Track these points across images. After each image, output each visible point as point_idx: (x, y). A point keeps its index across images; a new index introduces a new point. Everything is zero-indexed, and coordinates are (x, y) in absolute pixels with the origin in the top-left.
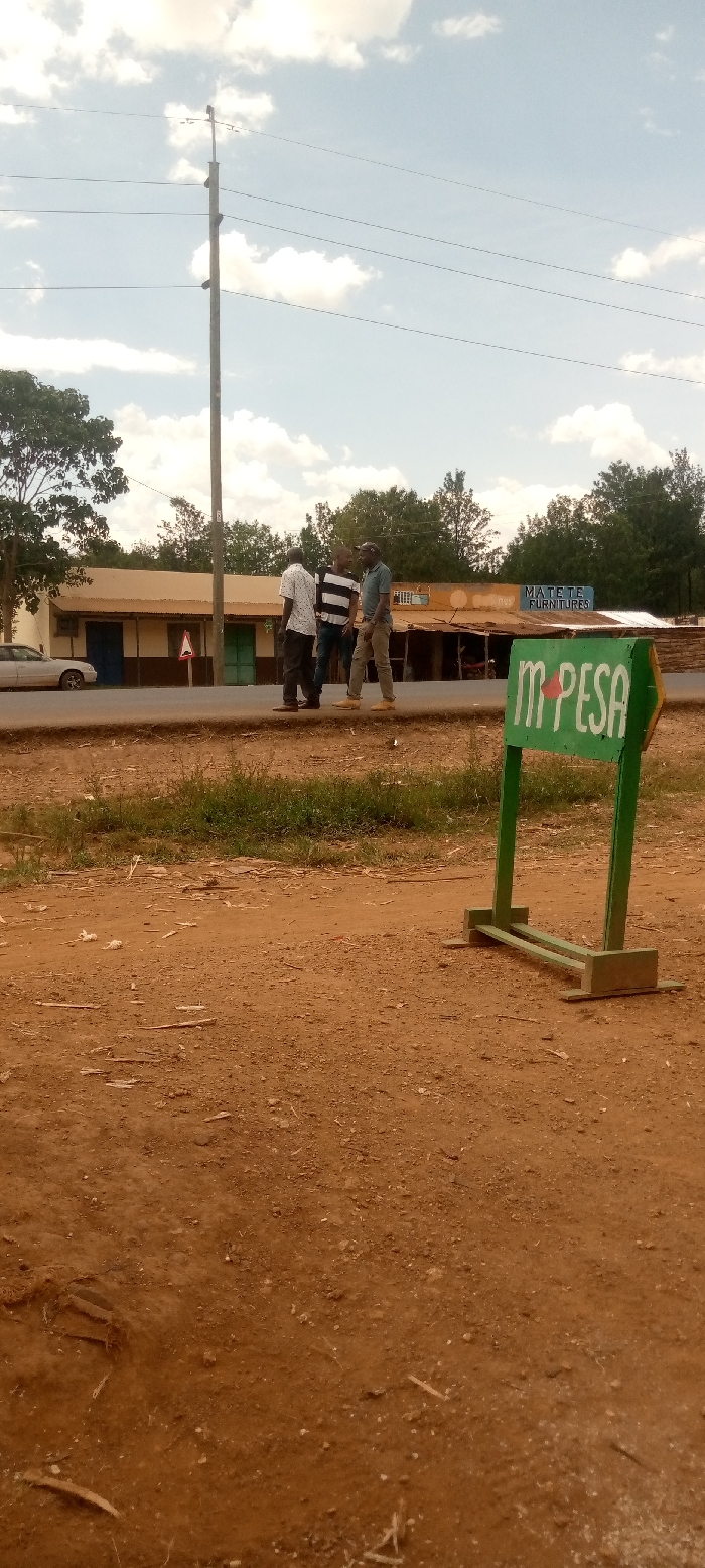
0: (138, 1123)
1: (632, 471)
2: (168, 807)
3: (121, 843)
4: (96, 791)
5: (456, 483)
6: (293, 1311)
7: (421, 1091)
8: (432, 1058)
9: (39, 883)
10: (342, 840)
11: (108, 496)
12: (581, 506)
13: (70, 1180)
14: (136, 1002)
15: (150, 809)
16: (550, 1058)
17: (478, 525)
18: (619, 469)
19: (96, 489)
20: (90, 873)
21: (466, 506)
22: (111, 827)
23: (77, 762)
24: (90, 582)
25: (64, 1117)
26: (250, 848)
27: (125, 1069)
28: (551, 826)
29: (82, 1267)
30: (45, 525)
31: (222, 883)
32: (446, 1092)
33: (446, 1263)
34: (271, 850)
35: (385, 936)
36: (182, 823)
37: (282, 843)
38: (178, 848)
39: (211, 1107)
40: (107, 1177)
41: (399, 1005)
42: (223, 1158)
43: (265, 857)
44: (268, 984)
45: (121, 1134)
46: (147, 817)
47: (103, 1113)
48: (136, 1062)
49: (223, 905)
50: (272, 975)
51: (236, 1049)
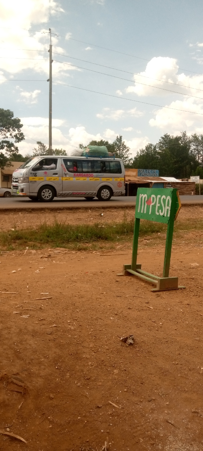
0: (30, 328)
1: (170, 137)
2: (36, 233)
3: (22, 243)
4: (15, 227)
5: (119, 139)
6: (76, 383)
7: (111, 318)
8: (114, 309)
10: (87, 243)
11: (19, 141)
12: (155, 147)
13: (11, 345)
14: (29, 292)
15: (31, 233)
16: (148, 309)
17: (126, 151)
18: (166, 136)
19: (16, 139)
20: (13, 252)
21: (122, 146)
22: (19, 239)
23: (9, 219)
24: (13, 166)
25: (9, 326)
26: (61, 245)
27: (26, 312)
28: (147, 240)
29: (15, 370)
31: (52, 256)
32: (119, 318)
33: (119, 369)
34: (66, 246)
35: (100, 272)
36: (40, 237)
37: (69, 244)
38: (39, 245)
39: (51, 323)
40: (22, 344)
41: (105, 293)
42: (55, 338)
43: (65, 248)
44: (67, 286)
45: (25, 331)
46: (30, 236)
47: (20, 325)
48: (29, 310)
49: (53, 262)
50: (68, 284)
51: (58, 306)
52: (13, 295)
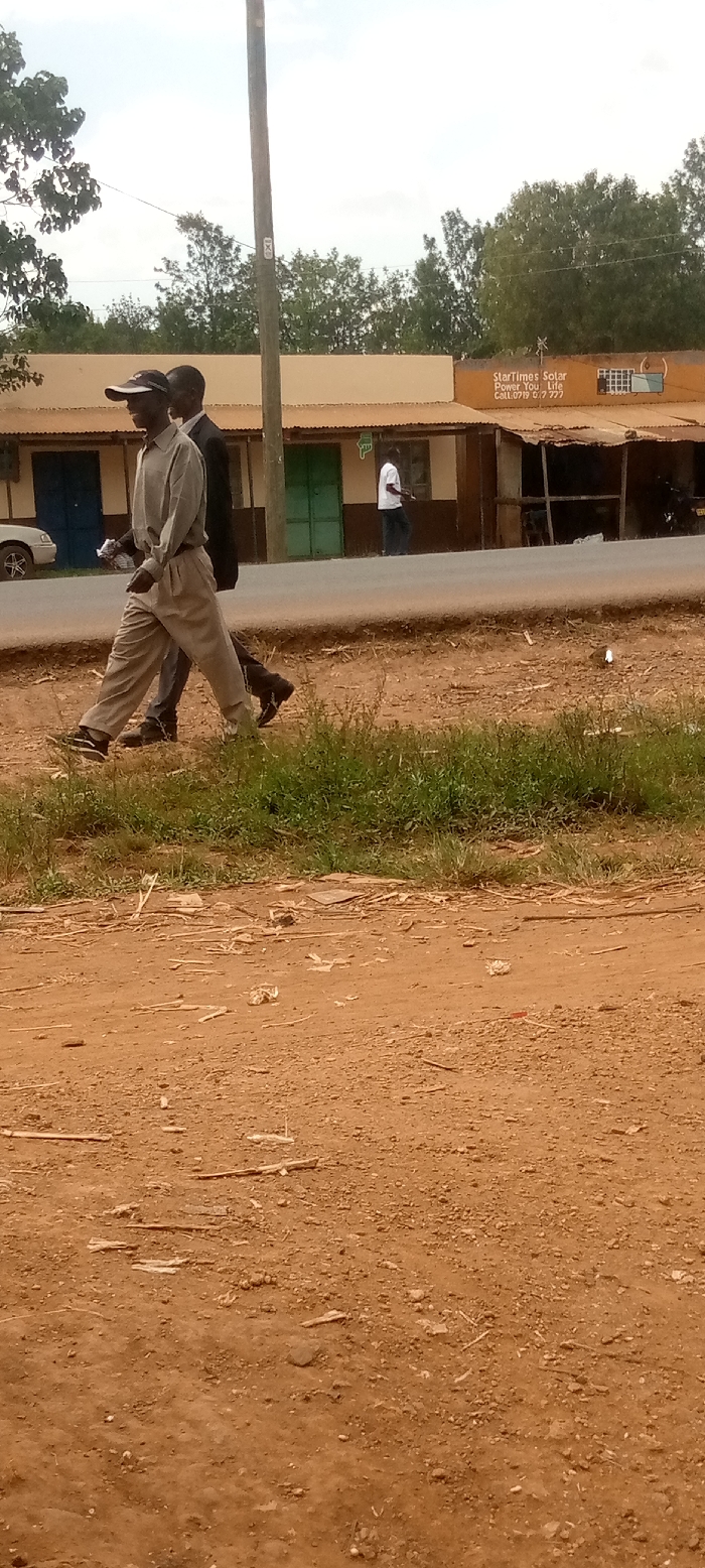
0: (191, 1330)
2: (198, 786)
3: (119, 855)
8: (693, 1219)
10: (517, 837)
11: (66, 219)
13: (84, 1422)
14: (171, 1128)
15: (167, 791)
19: (44, 207)
20: (69, 910)
22: (100, 827)
23: (32, 710)
24: (38, 382)
25: (68, 1320)
26: (351, 859)
27: (164, 1235)
31: (303, 922)
34: (387, 860)
35: (601, 1010)
36: (227, 816)
37: (407, 846)
38: (220, 861)
39: (312, 1302)
40: (144, 1419)
41: (633, 1129)
42: (336, 1387)
43: (378, 874)
44: (397, 1097)
45: (164, 1347)
46: (163, 806)
47: (131, 1313)
48: (180, 1229)
49: (307, 961)
50: (404, 1081)
51: (348, 1207)
52: (83, 1149)
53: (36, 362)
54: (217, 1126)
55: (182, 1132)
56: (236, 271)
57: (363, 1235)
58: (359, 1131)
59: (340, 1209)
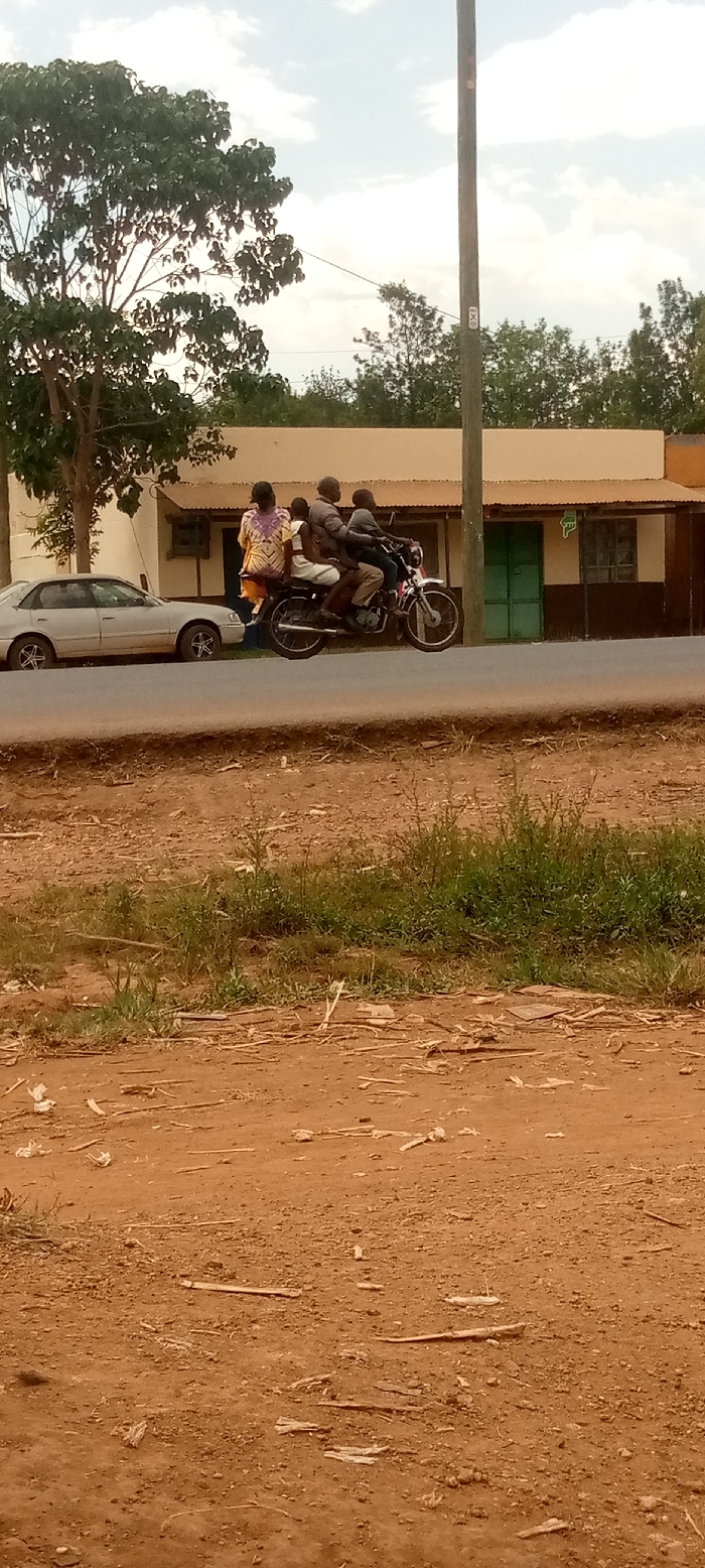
0: (392, 1536)
2: (391, 885)
3: (304, 957)
4: (258, 854)
9: (159, 1036)
11: (266, 292)
14: (367, 1285)
15: (356, 889)
19: (244, 279)
20: (251, 1017)
22: (286, 926)
23: (217, 799)
24: (231, 455)
30: (150, 350)
31: (503, 1040)
34: (593, 972)
36: (418, 916)
37: (613, 957)
38: (411, 968)
39: (529, 1507)
43: (584, 987)
44: (618, 1255)
45: (362, 1557)
46: (351, 906)
47: (323, 1513)
48: (379, 1409)
49: (508, 1084)
50: (625, 1237)
51: (567, 1389)
52: (270, 1307)
53: (230, 435)
54: (417, 1283)
55: (379, 1290)
56: (438, 342)
57: (585, 1425)
58: (577, 1297)
59: (558, 1392)
